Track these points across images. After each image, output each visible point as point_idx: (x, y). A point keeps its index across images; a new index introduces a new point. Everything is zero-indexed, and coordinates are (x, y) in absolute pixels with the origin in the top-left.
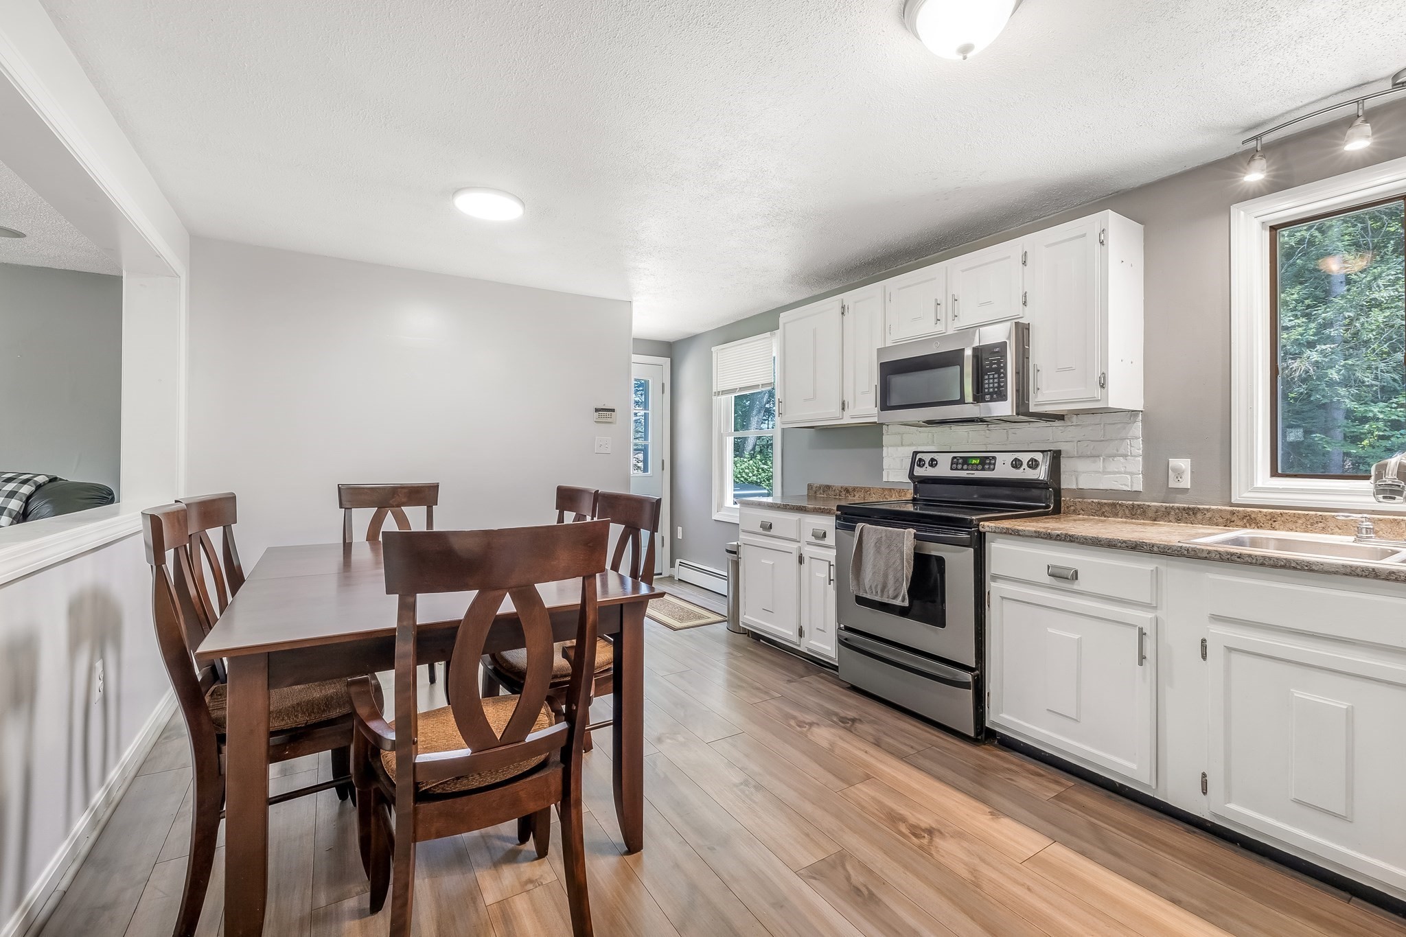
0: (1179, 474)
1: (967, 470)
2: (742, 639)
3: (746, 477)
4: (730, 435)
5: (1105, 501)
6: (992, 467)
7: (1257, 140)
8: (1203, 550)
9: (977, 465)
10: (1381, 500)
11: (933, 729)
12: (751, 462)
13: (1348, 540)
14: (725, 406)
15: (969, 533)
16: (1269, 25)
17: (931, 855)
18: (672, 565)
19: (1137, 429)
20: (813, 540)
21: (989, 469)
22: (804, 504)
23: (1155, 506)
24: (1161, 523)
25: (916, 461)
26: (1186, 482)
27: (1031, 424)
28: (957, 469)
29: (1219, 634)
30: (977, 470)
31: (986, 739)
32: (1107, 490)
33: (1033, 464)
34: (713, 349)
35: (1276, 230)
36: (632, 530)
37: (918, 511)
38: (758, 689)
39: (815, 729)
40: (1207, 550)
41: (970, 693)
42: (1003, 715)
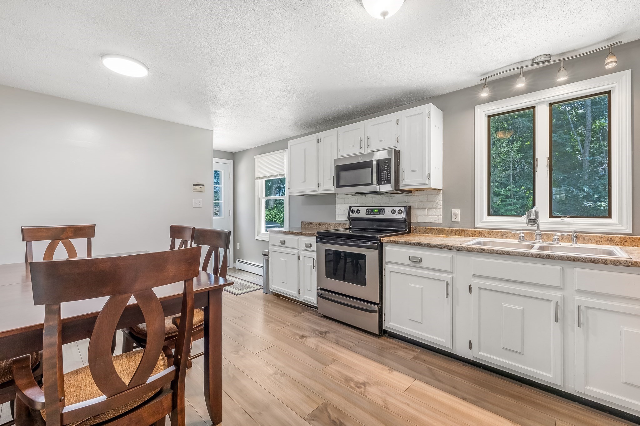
0: (456, 215)
1: (373, 214)
2: (271, 297)
3: (269, 218)
4: (264, 198)
5: (428, 227)
6: (383, 213)
7: (486, 80)
8: (470, 248)
9: (377, 212)
10: (530, 225)
11: (360, 332)
12: (272, 211)
13: (516, 241)
14: (261, 185)
15: (377, 243)
16: (498, 28)
17: (365, 396)
18: (235, 262)
19: (440, 197)
20: (305, 248)
21: (382, 214)
22: (300, 231)
23: (447, 229)
24: (449, 236)
25: (351, 211)
26: (458, 219)
27: (399, 194)
28: (368, 214)
29: (476, 283)
30: (377, 214)
31: (383, 334)
32: (429, 223)
33: (400, 212)
34: (255, 157)
35: (490, 117)
36: (214, 249)
37: (352, 233)
38: (280, 322)
39: (308, 339)
40: (472, 248)
41: (377, 314)
42: (391, 323)
